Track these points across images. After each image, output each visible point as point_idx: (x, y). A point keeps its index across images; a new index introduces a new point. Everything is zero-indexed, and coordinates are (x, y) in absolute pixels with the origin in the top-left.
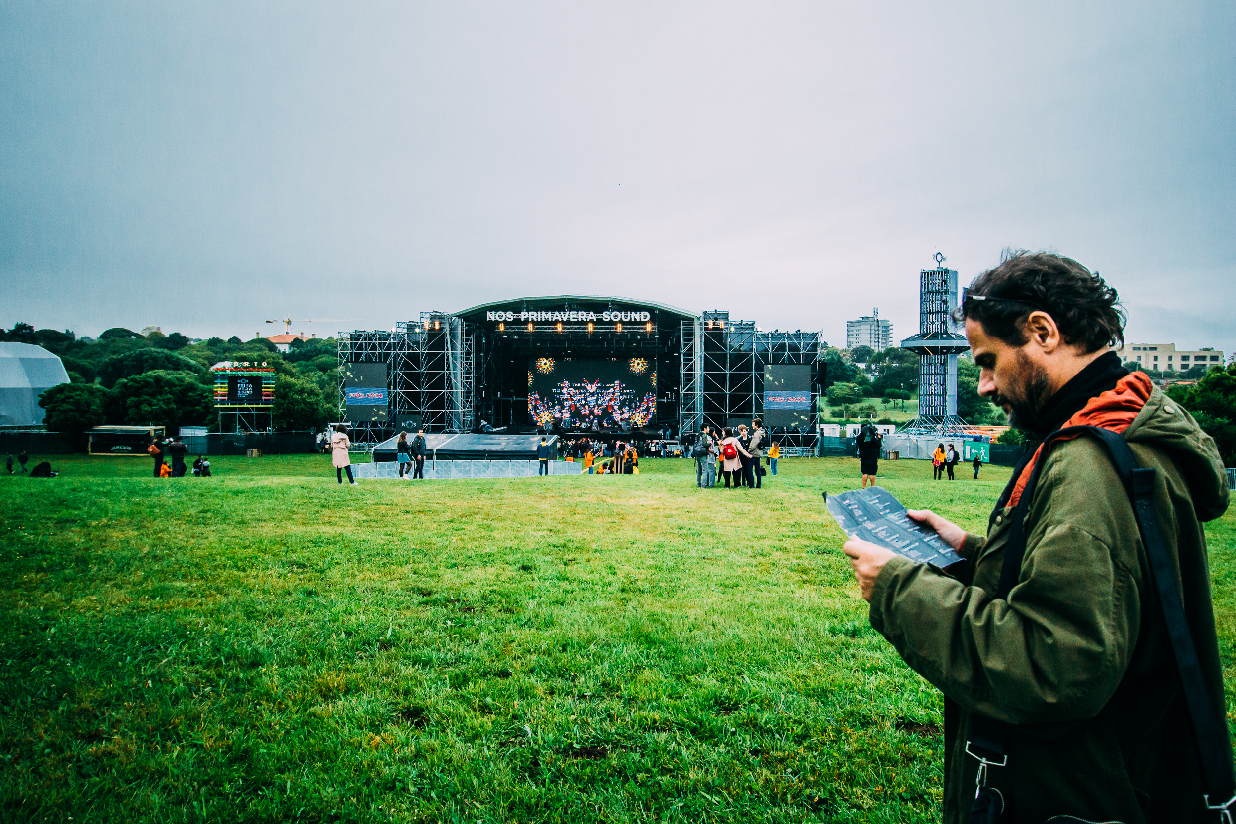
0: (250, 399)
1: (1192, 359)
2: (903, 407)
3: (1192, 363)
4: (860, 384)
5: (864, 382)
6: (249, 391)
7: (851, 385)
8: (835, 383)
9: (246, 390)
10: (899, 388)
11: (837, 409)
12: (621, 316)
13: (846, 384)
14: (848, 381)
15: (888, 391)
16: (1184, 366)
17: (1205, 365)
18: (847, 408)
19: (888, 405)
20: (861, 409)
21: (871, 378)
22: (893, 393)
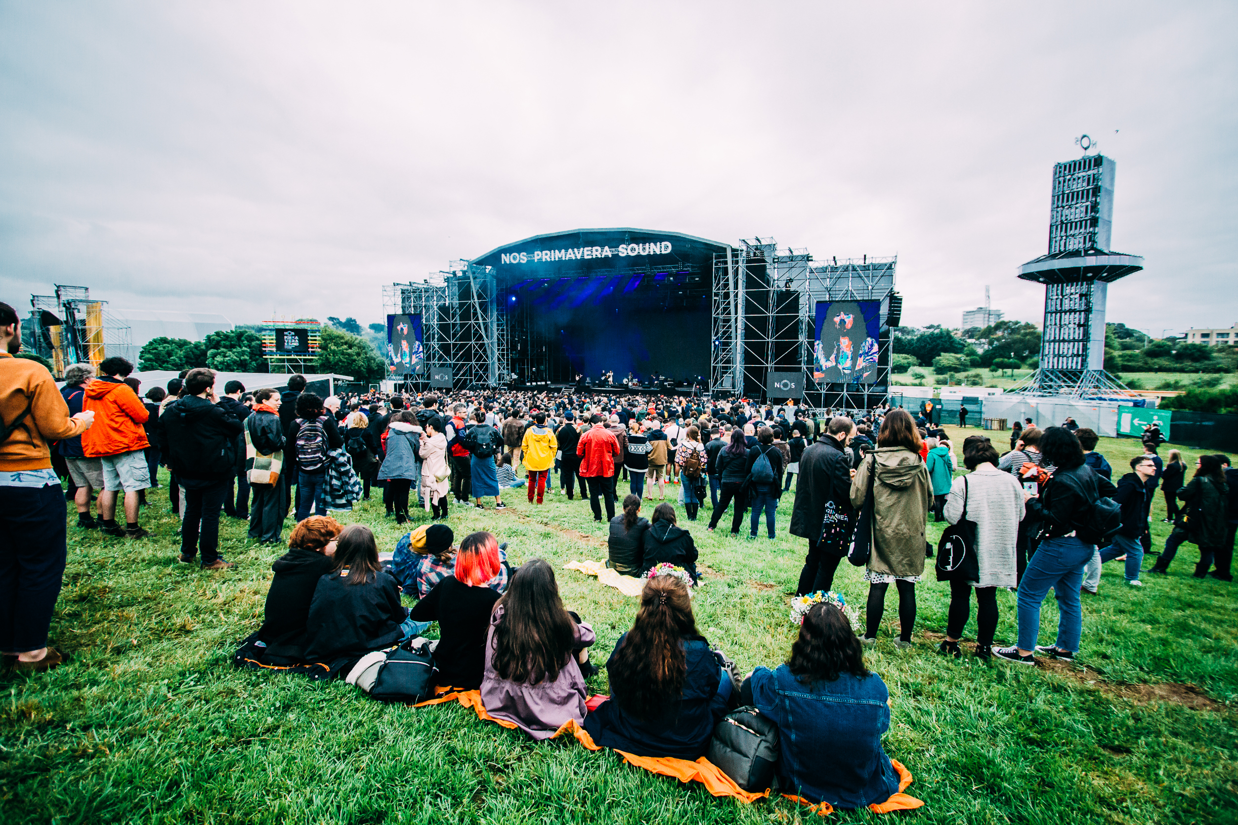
0: (296, 351)
2: (1012, 376)
4: (967, 355)
5: (972, 353)
6: (296, 343)
7: (959, 356)
8: (942, 354)
9: (292, 342)
10: (1010, 358)
11: (941, 377)
13: (953, 354)
14: (956, 353)
15: (997, 360)
18: (952, 377)
19: (995, 374)
20: (966, 377)
21: (980, 351)
22: (1002, 362)
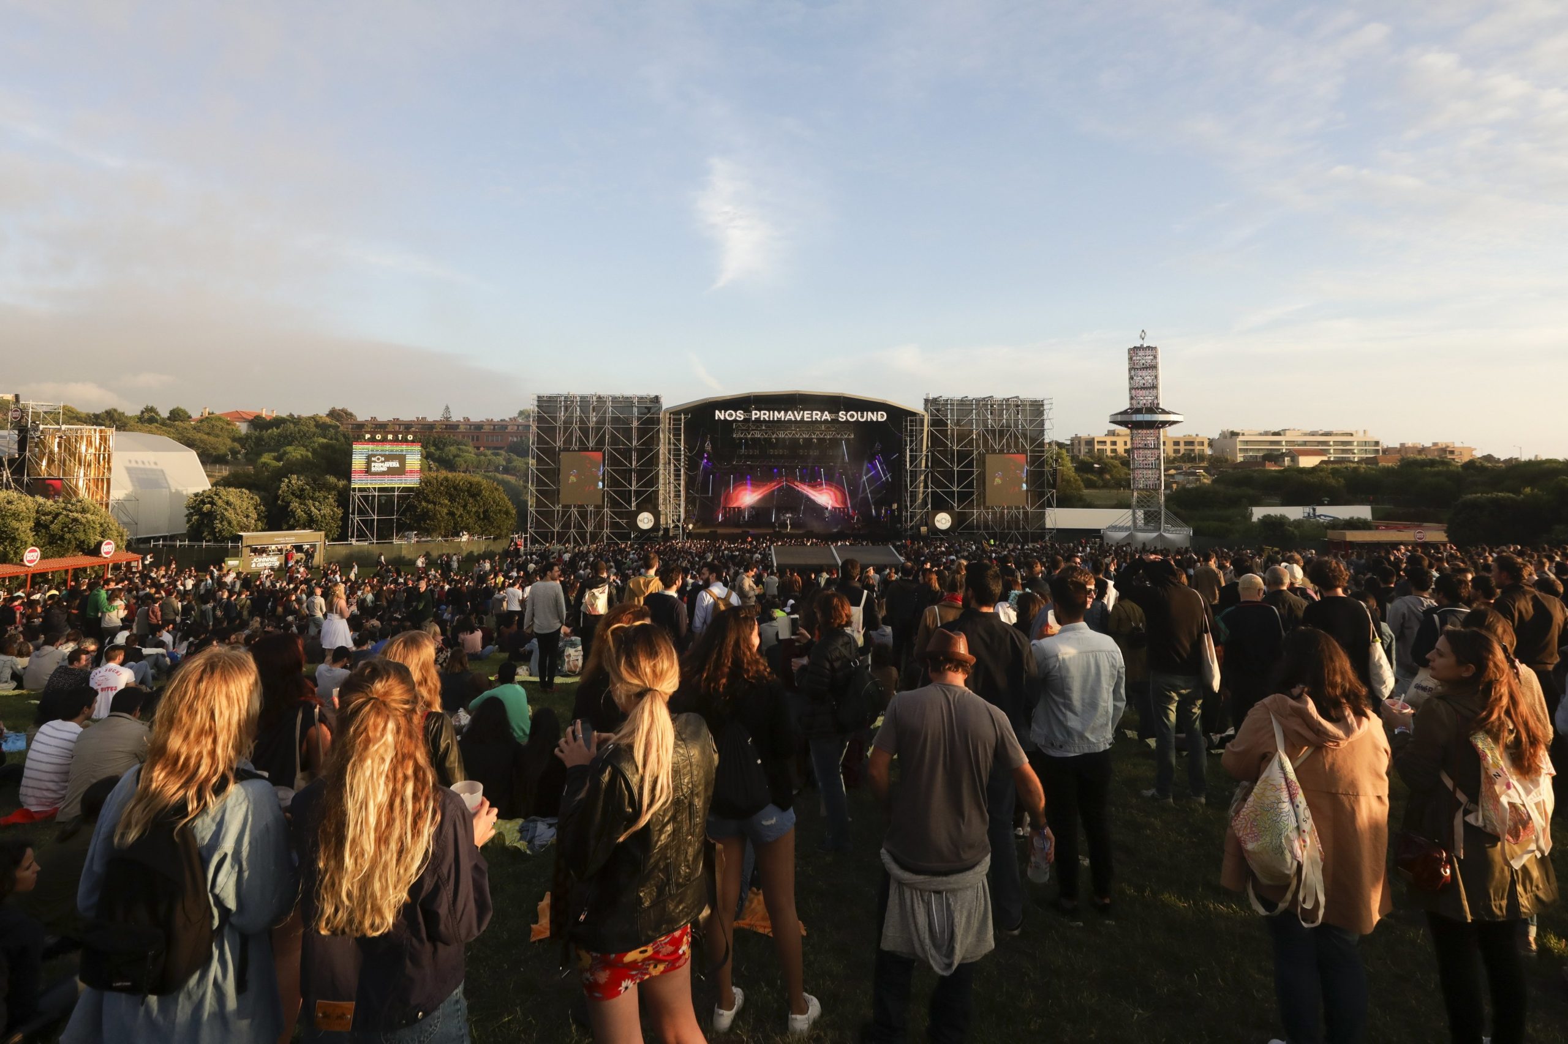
1: (1182, 444)
3: (1182, 448)
12: (855, 416)
16: (1176, 451)
17: (1193, 450)
